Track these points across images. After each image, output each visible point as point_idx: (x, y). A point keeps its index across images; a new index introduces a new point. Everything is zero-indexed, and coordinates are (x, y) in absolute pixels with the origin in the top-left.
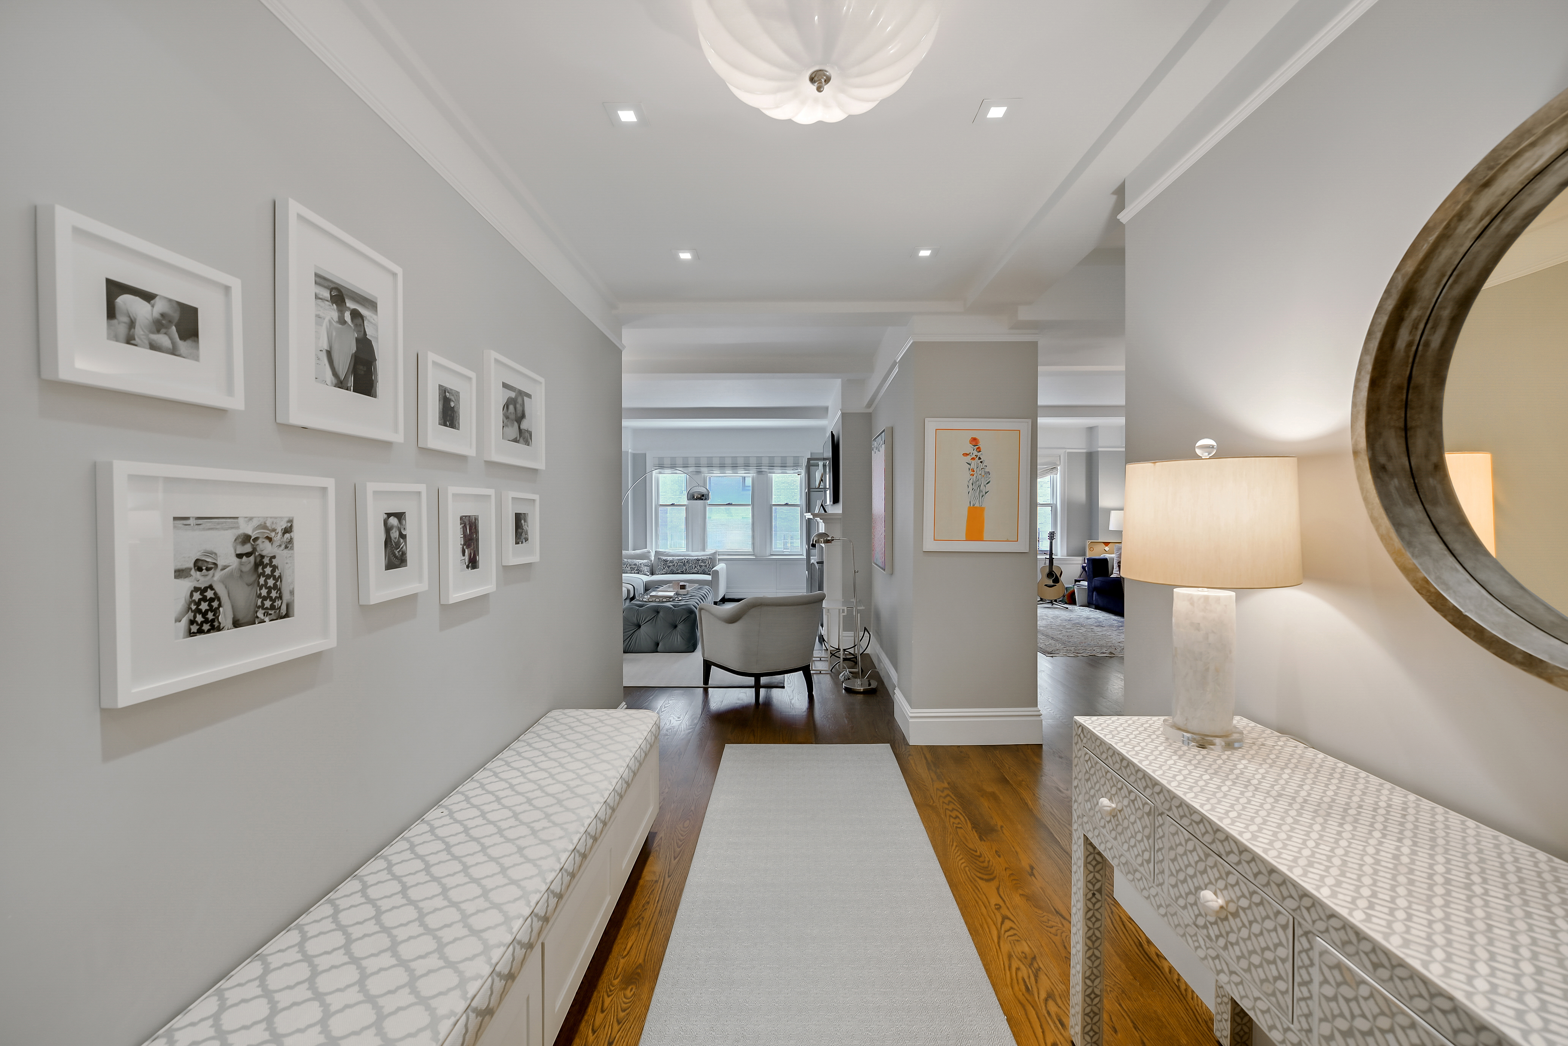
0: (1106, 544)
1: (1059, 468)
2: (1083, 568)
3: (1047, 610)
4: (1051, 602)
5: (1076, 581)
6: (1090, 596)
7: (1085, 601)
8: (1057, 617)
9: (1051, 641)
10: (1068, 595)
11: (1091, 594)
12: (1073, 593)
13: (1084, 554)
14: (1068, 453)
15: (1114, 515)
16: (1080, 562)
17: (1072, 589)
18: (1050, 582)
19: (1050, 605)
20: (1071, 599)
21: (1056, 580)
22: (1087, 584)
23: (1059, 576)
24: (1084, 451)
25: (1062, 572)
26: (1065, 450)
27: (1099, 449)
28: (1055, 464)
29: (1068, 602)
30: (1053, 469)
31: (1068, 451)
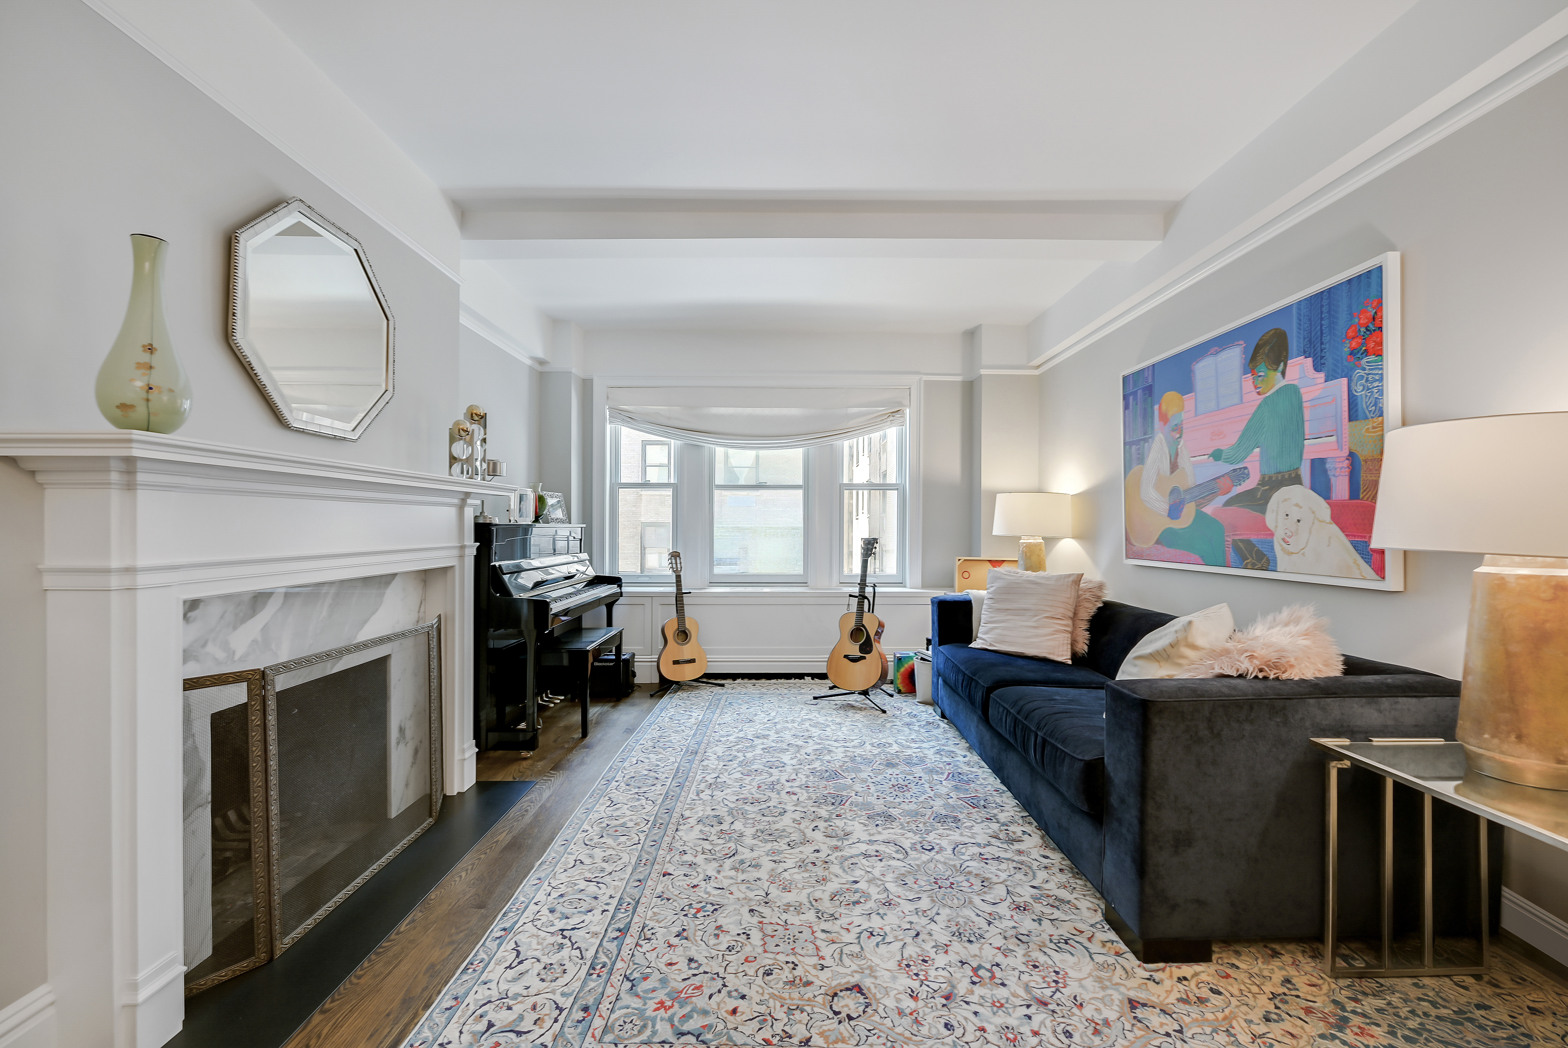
0: (996, 564)
1: (907, 411)
4: (859, 693)
7: (930, 697)
10: (903, 675)
11: (935, 681)
12: (911, 671)
15: (1005, 505)
17: (908, 665)
18: (855, 650)
20: (911, 684)
21: (867, 647)
23: (874, 636)
24: (959, 378)
25: (882, 628)
26: (916, 377)
27: (983, 372)
28: (900, 404)
29: (903, 690)
30: (893, 414)
31: (926, 378)
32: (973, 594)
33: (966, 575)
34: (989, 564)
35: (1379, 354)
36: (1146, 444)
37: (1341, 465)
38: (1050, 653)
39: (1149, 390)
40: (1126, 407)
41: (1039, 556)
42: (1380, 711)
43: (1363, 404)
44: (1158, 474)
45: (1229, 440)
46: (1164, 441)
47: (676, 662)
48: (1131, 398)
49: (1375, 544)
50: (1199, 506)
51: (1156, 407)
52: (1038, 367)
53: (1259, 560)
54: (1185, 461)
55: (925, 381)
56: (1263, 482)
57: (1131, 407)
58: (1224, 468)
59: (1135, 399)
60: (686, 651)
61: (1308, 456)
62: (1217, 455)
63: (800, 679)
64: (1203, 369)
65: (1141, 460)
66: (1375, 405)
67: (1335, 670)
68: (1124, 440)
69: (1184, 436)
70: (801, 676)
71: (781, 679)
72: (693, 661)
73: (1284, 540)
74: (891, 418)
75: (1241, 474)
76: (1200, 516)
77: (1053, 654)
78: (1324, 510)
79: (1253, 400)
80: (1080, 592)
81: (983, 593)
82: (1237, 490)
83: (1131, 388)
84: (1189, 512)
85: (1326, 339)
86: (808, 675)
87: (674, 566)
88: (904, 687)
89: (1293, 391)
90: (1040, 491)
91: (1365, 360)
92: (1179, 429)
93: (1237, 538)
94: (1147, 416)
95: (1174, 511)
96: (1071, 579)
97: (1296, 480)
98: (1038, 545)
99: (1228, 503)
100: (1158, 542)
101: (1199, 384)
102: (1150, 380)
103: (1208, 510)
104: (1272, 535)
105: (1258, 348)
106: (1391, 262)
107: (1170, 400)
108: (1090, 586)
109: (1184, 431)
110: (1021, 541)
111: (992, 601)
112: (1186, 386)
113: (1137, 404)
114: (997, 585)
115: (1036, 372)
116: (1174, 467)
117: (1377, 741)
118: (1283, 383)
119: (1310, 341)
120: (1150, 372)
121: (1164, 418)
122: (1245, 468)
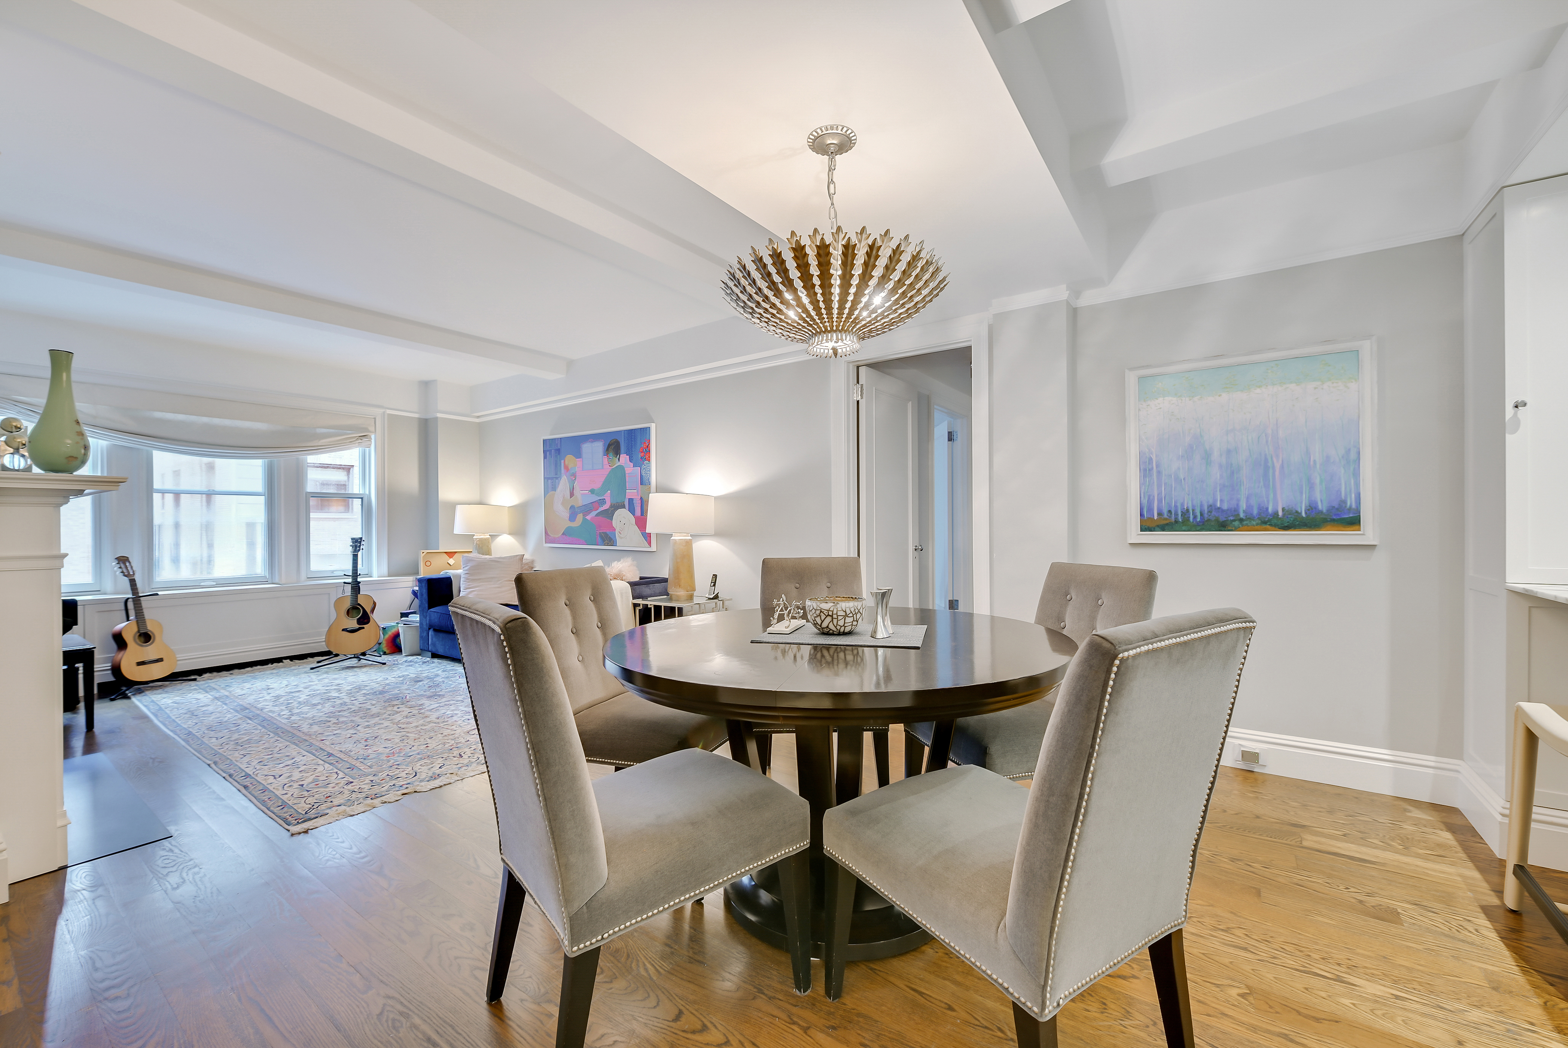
0: (450, 554)
1: (373, 437)
2: (415, 593)
3: (350, 673)
4: (356, 657)
5: (403, 615)
6: (424, 639)
7: (417, 649)
8: (359, 688)
9: (323, 769)
10: (387, 640)
11: (425, 634)
12: (397, 635)
13: (417, 573)
14: (389, 415)
15: (461, 513)
16: (410, 584)
17: (394, 630)
18: (353, 623)
19: (354, 662)
20: (395, 646)
21: (364, 619)
22: (418, 619)
23: (368, 611)
24: (416, 416)
25: (375, 604)
26: (382, 410)
27: (439, 415)
28: (366, 430)
29: (387, 652)
30: (361, 438)
31: (389, 412)
32: (451, 573)
33: (428, 563)
34: (445, 554)
35: (649, 461)
36: (557, 480)
37: (638, 502)
38: (509, 601)
39: (558, 451)
40: (545, 457)
41: (488, 546)
42: (650, 589)
43: (645, 479)
44: (563, 498)
45: (597, 485)
46: (567, 480)
47: (140, 664)
48: (548, 453)
49: (647, 531)
50: (585, 515)
51: (562, 461)
52: (478, 417)
53: (610, 541)
54: (577, 492)
55: (389, 414)
56: (611, 506)
57: (548, 458)
58: (595, 498)
59: (550, 454)
60: (150, 652)
61: (628, 497)
62: (592, 491)
63: (279, 662)
64: (586, 447)
65: (554, 488)
66: (648, 480)
67: (638, 579)
68: (544, 476)
69: (576, 479)
70: (279, 660)
71: (256, 666)
72: (161, 660)
73: (619, 532)
74: (360, 441)
75: (603, 501)
76: (585, 520)
77: (512, 601)
78: (633, 520)
79: (608, 469)
80: (523, 566)
81: (459, 571)
82: (601, 509)
83: (548, 447)
84: (580, 517)
85: (633, 450)
86: (286, 658)
87: (125, 571)
88: (388, 649)
89: (621, 468)
90: (481, 503)
91: (645, 462)
92: (574, 475)
93: (601, 531)
94: (557, 465)
95: (572, 518)
96: (518, 557)
97: (623, 507)
98: (485, 539)
99: (597, 515)
100: (563, 534)
101: (584, 455)
102: (559, 446)
103: (588, 517)
104: (615, 530)
105: (609, 446)
106: (653, 426)
107: (570, 460)
108: (527, 562)
109: (577, 477)
110: (474, 537)
111: (468, 575)
112: (578, 455)
113: (551, 457)
114: (470, 565)
115: (477, 420)
116: (572, 495)
117: (649, 599)
118: (619, 464)
119: (628, 448)
120: (559, 442)
121: (566, 468)
122: (604, 499)
